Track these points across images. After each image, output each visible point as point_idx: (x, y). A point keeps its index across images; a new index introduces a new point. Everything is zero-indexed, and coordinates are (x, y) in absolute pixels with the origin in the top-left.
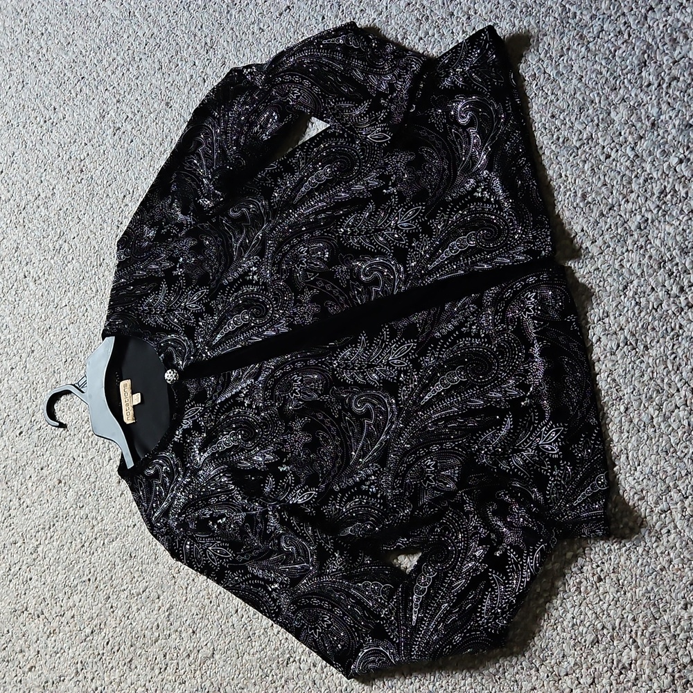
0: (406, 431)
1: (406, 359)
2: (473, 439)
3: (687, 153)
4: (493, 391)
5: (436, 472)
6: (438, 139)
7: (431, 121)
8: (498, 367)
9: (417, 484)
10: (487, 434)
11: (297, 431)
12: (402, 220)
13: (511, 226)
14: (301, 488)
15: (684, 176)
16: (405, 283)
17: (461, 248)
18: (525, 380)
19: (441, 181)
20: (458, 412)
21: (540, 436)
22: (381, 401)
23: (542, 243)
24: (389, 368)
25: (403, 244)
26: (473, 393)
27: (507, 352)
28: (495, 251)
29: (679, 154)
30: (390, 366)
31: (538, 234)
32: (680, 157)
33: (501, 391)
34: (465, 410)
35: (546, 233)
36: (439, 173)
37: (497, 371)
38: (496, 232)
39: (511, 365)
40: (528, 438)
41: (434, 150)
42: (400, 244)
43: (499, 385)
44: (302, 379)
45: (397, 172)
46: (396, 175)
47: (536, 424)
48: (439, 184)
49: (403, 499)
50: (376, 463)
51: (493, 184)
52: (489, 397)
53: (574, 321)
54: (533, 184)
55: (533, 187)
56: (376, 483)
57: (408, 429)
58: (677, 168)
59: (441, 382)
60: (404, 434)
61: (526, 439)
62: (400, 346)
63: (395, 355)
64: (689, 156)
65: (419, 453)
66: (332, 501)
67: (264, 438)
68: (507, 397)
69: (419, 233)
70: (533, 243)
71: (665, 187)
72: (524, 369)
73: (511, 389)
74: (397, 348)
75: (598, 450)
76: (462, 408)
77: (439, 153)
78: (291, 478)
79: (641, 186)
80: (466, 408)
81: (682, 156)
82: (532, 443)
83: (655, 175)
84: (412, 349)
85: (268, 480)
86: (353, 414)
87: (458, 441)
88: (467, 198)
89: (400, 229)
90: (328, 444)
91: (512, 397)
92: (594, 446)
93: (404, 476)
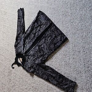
4: (53, 37)
22: (44, 45)
26: (51, 38)
28: (47, 25)
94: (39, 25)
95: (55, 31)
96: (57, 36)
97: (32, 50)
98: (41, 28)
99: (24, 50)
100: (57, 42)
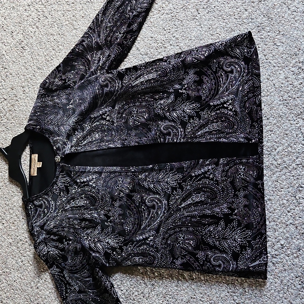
0: (171, 219)
1: (176, 182)
2: (204, 229)
3: (286, 247)
4: (216, 208)
5: (183, 241)
6: (212, 74)
7: (210, 64)
8: (220, 197)
9: (173, 244)
10: (211, 227)
11: (116, 207)
12: (187, 108)
13: (240, 124)
14: (114, 235)
16: (184, 138)
17: (214, 129)
18: (232, 206)
19: (209, 94)
20: (198, 214)
21: (236, 234)
22: (161, 202)
23: (253, 136)
24: (167, 185)
25: (185, 120)
26: (206, 207)
27: (225, 191)
28: (230, 134)
29: (286, 244)
30: (168, 183)
31: (252, 131)
32: (284, 245)
33: (220, 209)
34: (201, 214)
35: (256, 131)
36: (209, 91)
37: (219, 199)
38: (232, 125)
39: (226, 198)
40: (231, 234)
41: (209, 79)
42: (184, 119)
43: (219, 206)
44: (123, 180)
45: (188, 84)
46: (188, 85)
47: (236, 228)
48: (208, 96)
49: (166, 250)
50: (154, 231)
51: (235, 103)
52: (214, 211)
53: (260, 184)
54: (254, 107)
55: (254, 109)
56: (153, 240)
57: (172, 218)
58: (279, 243)
59: (191, 199)
60: (170, 220)
61: (230, 234)
62: (174, 175)
63: (171, 179)
65: (176, 230)
66: (130, 245)
67: (99, 206)
68: (222, 212)
69: (194, 116)
70: (249, 134)
72: (232, 201)
73: (224, 209)
74: (173, 176)
75: (264, 245)
76: (200, 213)
77: (212, 81)
78: (110, 229)
79: (272, 227)
80: (202, 213)
81: (285, 245)
82: (232, 237)
83: (277, 233)
84: (180, 178)
85: (98, 228)
86: (146, 205)
87: (196, 228)
88: (221, 106)
89: (185, 112)
90: (131, 217)
91: (224, 212)
92: (262, 243)
93: (167, 239)
94: (198, 99)
95: (242, 194)
96: (235, 223)
97: (100, 173)
98: (199, 117)
99: (69, 136)
100: (215, 247)
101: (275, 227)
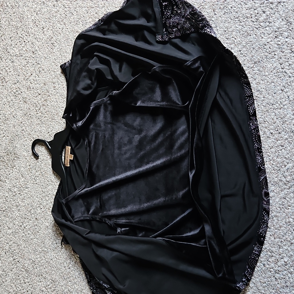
15: (278, 262)
58: (283, 259)
64: (287, 266)
71: (274, 253)
81: (288, 263)
101: (280, 244)
